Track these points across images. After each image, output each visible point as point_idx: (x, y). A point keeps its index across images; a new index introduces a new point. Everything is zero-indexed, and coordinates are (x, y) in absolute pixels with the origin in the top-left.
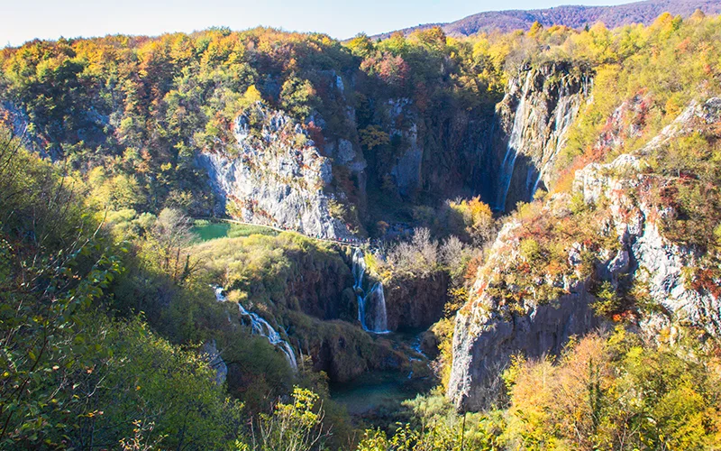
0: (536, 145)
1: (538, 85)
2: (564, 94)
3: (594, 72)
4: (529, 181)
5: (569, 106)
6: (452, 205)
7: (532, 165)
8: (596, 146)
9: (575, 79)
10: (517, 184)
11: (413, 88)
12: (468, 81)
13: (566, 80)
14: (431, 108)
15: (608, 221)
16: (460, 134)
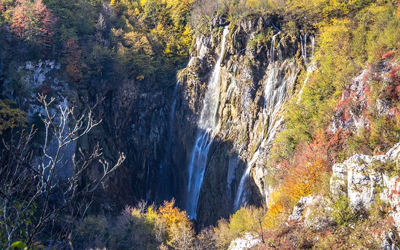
0: (238, 127)
1: (239, 45)
2: (276, 58)
3: (316, 30)
4: (230, 177)
5: (282, 75)
6: (136, 213)
7: (235, 154)
8: (329, 129)
9: (290, 38)
10: (213, 182)
11: (60, 47)
12: (138, 39)
13: (278, 39)
14: (87, 76)
15: (390, 234)
16: (128, 112)
